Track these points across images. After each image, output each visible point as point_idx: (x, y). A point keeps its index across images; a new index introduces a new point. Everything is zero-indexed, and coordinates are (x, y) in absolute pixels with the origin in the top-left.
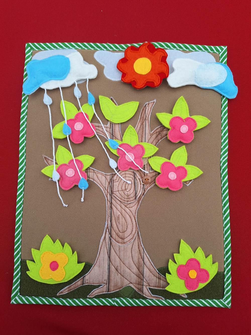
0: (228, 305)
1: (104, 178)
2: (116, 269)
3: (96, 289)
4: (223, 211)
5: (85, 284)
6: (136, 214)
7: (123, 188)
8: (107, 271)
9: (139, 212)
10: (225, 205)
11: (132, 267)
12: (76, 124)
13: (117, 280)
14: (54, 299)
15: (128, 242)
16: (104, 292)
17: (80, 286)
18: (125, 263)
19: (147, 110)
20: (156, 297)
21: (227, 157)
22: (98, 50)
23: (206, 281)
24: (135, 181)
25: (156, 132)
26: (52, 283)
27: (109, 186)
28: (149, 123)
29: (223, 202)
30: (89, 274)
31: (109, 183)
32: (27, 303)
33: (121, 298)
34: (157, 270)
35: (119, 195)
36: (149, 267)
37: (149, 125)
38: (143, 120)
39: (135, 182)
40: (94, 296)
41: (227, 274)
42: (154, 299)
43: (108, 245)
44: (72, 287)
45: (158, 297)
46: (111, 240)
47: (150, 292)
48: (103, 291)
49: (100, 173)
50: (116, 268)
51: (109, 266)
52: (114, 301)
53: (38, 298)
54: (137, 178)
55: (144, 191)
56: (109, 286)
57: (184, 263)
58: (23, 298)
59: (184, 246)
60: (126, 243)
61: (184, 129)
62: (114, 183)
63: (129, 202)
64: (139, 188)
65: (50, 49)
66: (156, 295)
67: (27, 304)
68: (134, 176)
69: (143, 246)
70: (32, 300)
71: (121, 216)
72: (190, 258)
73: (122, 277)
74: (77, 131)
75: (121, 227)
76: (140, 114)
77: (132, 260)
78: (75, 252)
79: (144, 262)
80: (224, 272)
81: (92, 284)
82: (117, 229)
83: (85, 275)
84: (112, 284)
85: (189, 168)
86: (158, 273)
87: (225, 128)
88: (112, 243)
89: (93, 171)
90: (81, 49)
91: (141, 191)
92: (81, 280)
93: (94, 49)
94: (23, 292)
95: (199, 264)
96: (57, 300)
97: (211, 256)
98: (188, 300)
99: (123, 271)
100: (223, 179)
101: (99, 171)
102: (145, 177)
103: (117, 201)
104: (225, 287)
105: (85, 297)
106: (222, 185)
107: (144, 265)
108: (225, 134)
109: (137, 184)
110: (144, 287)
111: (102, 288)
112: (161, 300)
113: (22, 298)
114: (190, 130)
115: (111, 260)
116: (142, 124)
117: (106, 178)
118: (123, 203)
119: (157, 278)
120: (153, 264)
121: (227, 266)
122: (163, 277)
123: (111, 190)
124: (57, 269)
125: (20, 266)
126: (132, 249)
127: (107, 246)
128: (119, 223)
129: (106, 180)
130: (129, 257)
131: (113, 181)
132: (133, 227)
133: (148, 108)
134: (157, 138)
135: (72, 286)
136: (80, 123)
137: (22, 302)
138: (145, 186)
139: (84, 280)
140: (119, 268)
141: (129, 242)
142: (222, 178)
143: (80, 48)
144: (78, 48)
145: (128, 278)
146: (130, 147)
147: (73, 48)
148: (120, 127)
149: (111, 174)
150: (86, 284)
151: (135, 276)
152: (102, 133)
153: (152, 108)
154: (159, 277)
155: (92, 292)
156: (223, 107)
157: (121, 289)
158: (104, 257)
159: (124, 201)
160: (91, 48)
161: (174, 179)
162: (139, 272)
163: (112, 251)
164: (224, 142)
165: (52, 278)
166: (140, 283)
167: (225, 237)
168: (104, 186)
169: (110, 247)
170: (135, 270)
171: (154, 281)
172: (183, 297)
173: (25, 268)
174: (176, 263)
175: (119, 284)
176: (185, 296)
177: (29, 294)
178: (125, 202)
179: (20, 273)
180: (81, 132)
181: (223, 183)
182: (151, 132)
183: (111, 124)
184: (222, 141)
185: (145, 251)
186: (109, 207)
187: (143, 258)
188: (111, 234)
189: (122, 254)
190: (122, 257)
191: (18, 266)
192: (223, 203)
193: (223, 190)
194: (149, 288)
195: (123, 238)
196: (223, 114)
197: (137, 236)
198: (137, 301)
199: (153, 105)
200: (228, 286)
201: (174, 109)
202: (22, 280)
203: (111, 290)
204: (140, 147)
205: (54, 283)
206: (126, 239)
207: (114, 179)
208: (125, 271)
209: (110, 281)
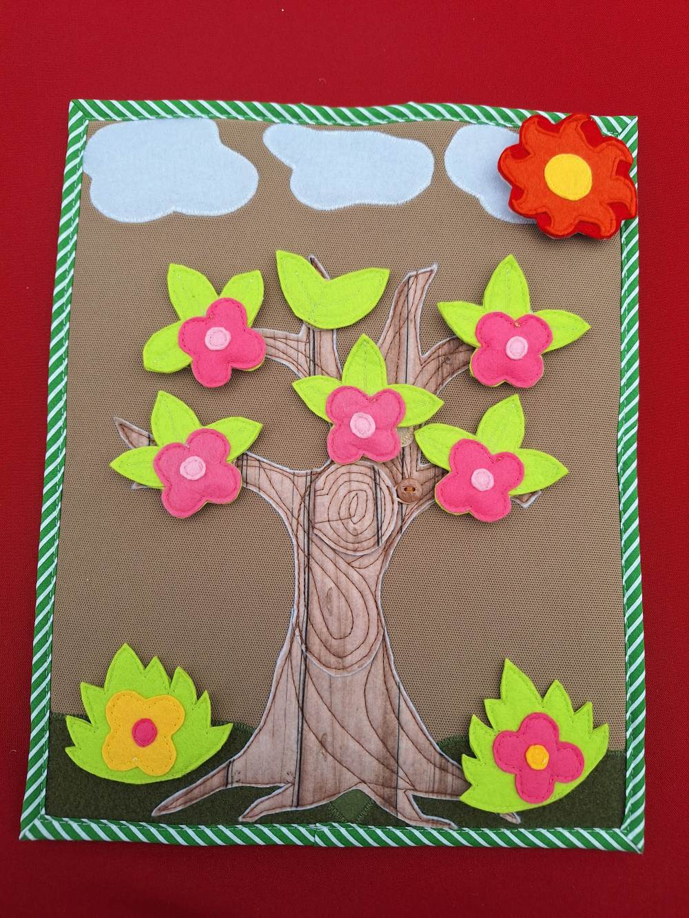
0: (636, 844)
1: (288, 483)
2: (320, 742)
3: (263, 799)
4: (624, 580)
5: (232, 783)
6: (380, 588)
7: (344, 513)
8: (295, 747)
9: (387, 580)
10: (629, 562)
11: (365, 737)
12: (209, 333)
13: (322, 774)
14: (144, 826)
15: (356, 666)
16: (285, 806)
17: (217, 790)
18: (345, 724)
19: (412, 292)
20: (433, 822)
21: (636, 429)
22: (274, 122)
23: (574, 777)
24: (376, 493)
25: (436, 355)
26: (138, 782)
27: (302, 505)
28: (418, 330)
29: (624, 553)
30: (244, 757)
31: (303, 498)
32: (67, 837)
33: (333, 824)
34: (437, 744)
35: (330, 533)
36: (414, 738)
37: (418, 335)
38: (402, 323)
39: (376, 497)
40: (257, 818)
41: (634, 756)
42: (428, 828)
43: (298, 674)
44: (196, 792)
45: (438, 821)
46: (308, 660)
47: (416, 807)
48: (285, 803)
49: (278, 470)
50: (320, 739)
51: (301, 733)
52: (313, 833)
53: (98, 823)
54: (382, 485)
55: (403, 520)
56: (301, 791)
57: (513, 726)
58: (56, 824)
59: (514, 679)
60: (349, 670)
61: (517, 348)
62: (317, 498)
63: (359, 554)
64: (388, 512)
65: (140, 119)
66: (432, 815)
67: (66, 841)
68: (375, 480)
69: (397, 678)
70: (81, 830)
71: (335, 593)
72: (529, 711)
73: (337, 764)
74: (213, 351)
75: (336, 624)
76: (393, 304)
77: (366, 718)
78: (206, 695)
79: (399, 723)
80: (626, 750)
81: (253, 785)
82: (325, 630)
83: (232, 759)
84: (309, 785)
85: (530, 458)
86: (440, 754)
87: (630, 345)
88: (310, 668)
89: (257, 463)
90: (225, 118)
91: (394, 522)
92: (222, 773)
93: (264, 120)
94: (54, 807)
95: (554, 727)
96: (153, 830)
97: (588, 707)
98: (522, 830)
99: (341, 748)
100: (625, 490)
101: (276, 465)
102: (406, 483)
103: (325, 548)
104: (627, 795)
105: (231, 822)
106: (621, 505)
107: (401, 732)
108: (630, 364)
109: (383, 503)
110: (400, 793)
111: (280, 796)
112: (446, 828)
113: (51, 822)
114: (532, 350)
115: (307, 716)
116: (398, 332)
117: (296, 483)
118: (343, 556)
119: (437, 769)
120: (424, 728)
121: (635, 734)
122: (453, 765)
123: (309, 520)
124: (153, 741)
125: (48, 732)
126: (367, 686)
127: (297, 677)
128: (331, 613)
129: (295, 490)
130: (357, 710)
131: (315, 491)
132: (371, 624)
133: (414, 286)
134: (440, 373)
135: (194, 790)
136: (222, 329)
137: (52, 834)
138: (404, 507)
139: (230, 772)
140: (329, 739)
141: (359, 667)
142: (621, 486)
143: (223, 117)
144: (218, 115)
145: (355, 766)
146: (364, 396)
147: (203, 115)
148: (335, 342)
149: (309, 471)
150: (235, 785)
151: (375, 762)
152: (285, 357)
153: (427, 287)
154: (443, 764)
155: (253, 805)
156: (625, 287)
157: (334, 799)
158: (287, 708)
159: (344, 551)
160: (254, 117)
161: (488, 489)
162: (385, 750)
163: (311, 690)
164: (628, 384)
165: (138, 767)
166: (389, 781)
167: (629, 652)
168: (290, 506)
169: (304, 681)
170: (375, 744)
171: (427, 776)
172: (509, 822)
173: (60, 738)
174: (490, 726)
175: (330, 785)
176: (515, 818)
177: (71, 810)
178: (348, 553)
179: (47, 751)
180: (225, 355)
181: (623, 500)
182: (423, 354)
183: (311, 332)
184: (623, 381)
185: (404, 693)
186: (302, 565)
187: (397, 711)
188: (306, 644)
189: (337, 699)
190: (338, 708)
191: (42, 730)
192: (624, 558)
193: (623, 521)
194: (415, 797)
195: (341, 654)
196: (625, 305)
197: (382, 649)
198: (379, 832)
199: (430, 281)
200: (635, 791)
201: (488, 293)
202: (52, 773)
203: (306, 802)
204: (391, 396)
205: (144, 782)
206: (350, 657)
207: (317, 488)
208: (347, 748)
209: (303, 775)
